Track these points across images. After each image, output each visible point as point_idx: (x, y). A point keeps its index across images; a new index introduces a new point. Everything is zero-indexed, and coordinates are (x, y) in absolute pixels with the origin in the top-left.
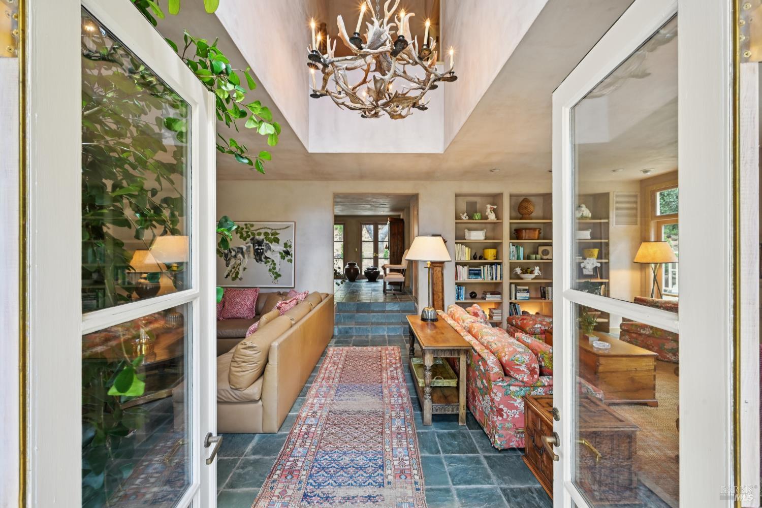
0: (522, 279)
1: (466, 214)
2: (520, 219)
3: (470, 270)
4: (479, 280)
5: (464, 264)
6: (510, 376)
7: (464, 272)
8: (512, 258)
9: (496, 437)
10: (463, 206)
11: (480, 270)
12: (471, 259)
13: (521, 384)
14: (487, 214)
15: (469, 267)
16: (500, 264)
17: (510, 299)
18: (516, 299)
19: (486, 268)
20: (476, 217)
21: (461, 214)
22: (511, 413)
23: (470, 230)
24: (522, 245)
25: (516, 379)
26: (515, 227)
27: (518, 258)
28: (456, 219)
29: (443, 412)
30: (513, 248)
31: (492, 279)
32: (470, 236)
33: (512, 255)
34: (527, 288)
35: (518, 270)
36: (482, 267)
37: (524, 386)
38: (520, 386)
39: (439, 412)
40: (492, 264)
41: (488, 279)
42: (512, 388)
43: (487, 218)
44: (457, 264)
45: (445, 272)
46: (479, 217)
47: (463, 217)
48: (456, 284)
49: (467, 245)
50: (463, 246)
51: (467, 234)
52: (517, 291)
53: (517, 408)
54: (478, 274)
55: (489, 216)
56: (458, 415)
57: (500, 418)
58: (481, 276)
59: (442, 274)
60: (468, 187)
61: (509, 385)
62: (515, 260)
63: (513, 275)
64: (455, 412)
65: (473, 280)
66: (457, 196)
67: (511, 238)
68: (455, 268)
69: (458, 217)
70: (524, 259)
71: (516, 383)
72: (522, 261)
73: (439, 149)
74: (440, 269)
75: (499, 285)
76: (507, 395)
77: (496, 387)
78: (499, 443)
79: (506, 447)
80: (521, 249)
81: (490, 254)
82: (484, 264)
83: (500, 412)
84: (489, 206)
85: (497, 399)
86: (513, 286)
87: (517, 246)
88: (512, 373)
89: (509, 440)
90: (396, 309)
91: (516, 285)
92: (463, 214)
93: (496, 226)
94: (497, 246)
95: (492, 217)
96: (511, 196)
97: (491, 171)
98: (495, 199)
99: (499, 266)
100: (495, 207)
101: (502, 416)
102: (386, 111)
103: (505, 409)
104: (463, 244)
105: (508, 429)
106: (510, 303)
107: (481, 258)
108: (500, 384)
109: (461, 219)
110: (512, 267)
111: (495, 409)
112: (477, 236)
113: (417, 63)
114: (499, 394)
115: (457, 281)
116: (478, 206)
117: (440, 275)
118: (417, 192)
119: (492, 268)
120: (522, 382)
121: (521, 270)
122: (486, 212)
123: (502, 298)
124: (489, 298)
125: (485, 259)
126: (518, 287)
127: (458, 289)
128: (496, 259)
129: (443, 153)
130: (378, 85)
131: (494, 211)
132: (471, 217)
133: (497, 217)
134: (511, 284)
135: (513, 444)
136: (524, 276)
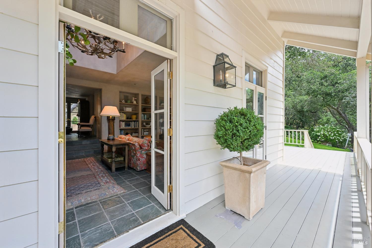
0: (146, 127)
1: (124, 100)
2: (146, 104)
3: (126, 124)
4: (130, 128)
5: (123, 121)
6: (142, 149)
7: (123, 124)
8: (142, 119)
9: (138, 167)
10: (123, 97)
11: (130, 124)
12: (126, 119)
13: (145, 150)
14: (133, 101)
15: (126, 122)
16: (138, 121)
17: (142, 135)
18: (144, 134)
19: (132, 123)
20: (128, 102)
21: (122, 100)
22: (142, 159)
23: (126, 107)
24: (146, 114)
25: (144, 149)
26: (143, 107)
27: (145, 119)
28: (120, 102)
29: (119, 167)
30: (143, 115)
31: (135, 127)
32: (126, 110)
33: (142, 118)
34: (148, 130)
35: (145, 124)
36: (131, 122)
37: (146, 151)
38: (145, 151)
39: (118, 167)
40: (134, 121)
41: (133, 127)
42: (143, 152)
43: (133, 103)
44: (120, 121)
45: (115, 124)
46: (130, 102)
47: (123, 102)
48: (120, 129)
49: (124, 113)
50: (123, 114)
51: (124, 109)
52: (144, 131)
53: (144, 157)
54: (129, 125)
55: (134, 102)
56: (125, 167)
57: (139, 161)
58: (130, 126)
59: (114, 125)
60: (125, 89)
61: (142, 151)
62: (143, 120)
63: (143, 125)
64: (124, 166)
65: (127, 128)
66: (120, 92)
67: (142, 111)
68: (119, 123)
69: (120, 101)
70: (147, 119)
71: (144, 150)
72: (146, 120)
73: (114, 72)
74: (113, 123)
75: (138, 129)
76: (141, 154)
77: (138, 152)
78: (139, 169)
79: (141, 170)
80: (146, 116)
81: (134, 117)
82: (132, 121)
83: (139, 160)
84: (133, 98)
85: (138, 156)
86: (143, 130)
87: (144, 114)
88: (143, 147)
89: (142, 168)
90: (88, 143)
91: (144, 129)
92: (123, 100)
93: (136, 106)
94: (137, 114)
95: (135, 102)
96: (142, 95)
97: (135, 84)
98: (136, 95)
99: (137, 122)
100: (136, 99)
101: (140, 161)
102: (97, 55)
103: (141, 158)
104: (123, 113)
105: (141, 164)
106: (142, 136)
107: (130, 119)
108: (139, 151)
109: (122, 102)
110: (143, 122)
111: (138, 159)
112: (129, 110)
113: (112, 44)
114: (139, 154)
115: (120, 128)
116: (129, 98)
117: (113, 125)
118: (101, 88)
119: (135, 123)
120: (146, 149)
121: (146, 124)
122: (132, 100)
123: (138, 134)
124: (133, 135)
125: (132, 119)
126: (145, 130)
127: (121, 132)
128: (136, 119)
129: (116, 74)
130: (96, 47)
131: (136, 100)
132: (126, 102)
133: (137, 103)
134: (142, 129)
135: (143, 169)
136: (147, 126)
